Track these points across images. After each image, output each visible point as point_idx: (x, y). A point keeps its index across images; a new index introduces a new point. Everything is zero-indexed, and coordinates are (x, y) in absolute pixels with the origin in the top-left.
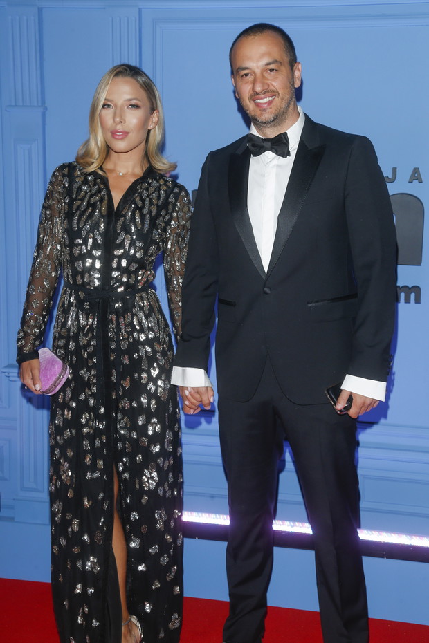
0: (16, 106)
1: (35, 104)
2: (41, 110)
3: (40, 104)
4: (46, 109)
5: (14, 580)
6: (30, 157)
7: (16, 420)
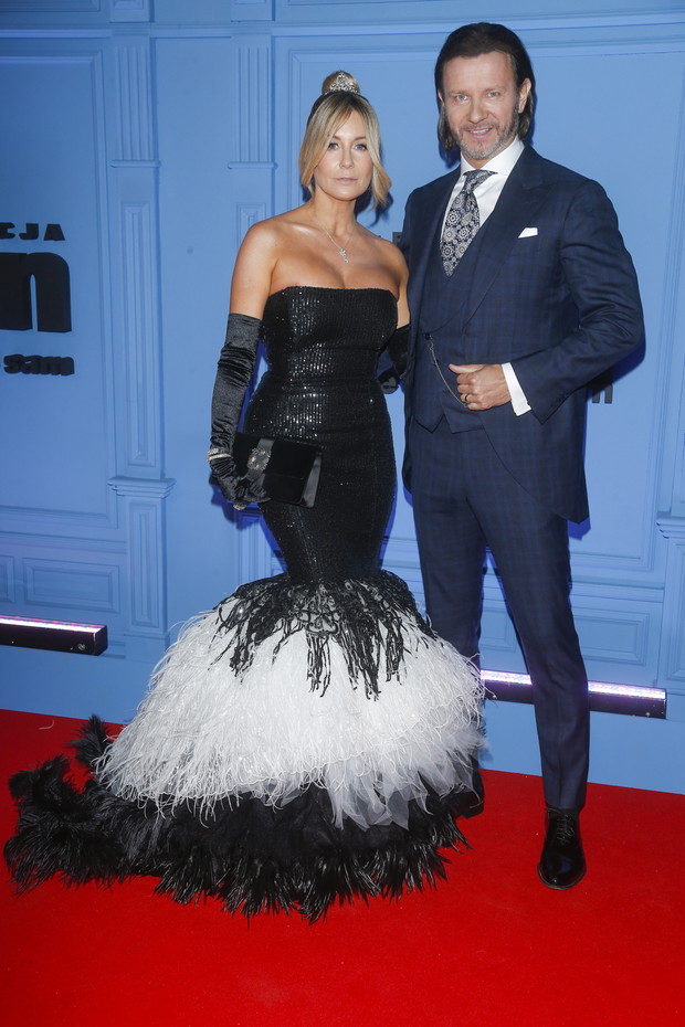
1: (147, 158)
2: (154, 164)
3: (152, 159)
4: (159, 164)
6: (140, 224)
7: (125, 542)
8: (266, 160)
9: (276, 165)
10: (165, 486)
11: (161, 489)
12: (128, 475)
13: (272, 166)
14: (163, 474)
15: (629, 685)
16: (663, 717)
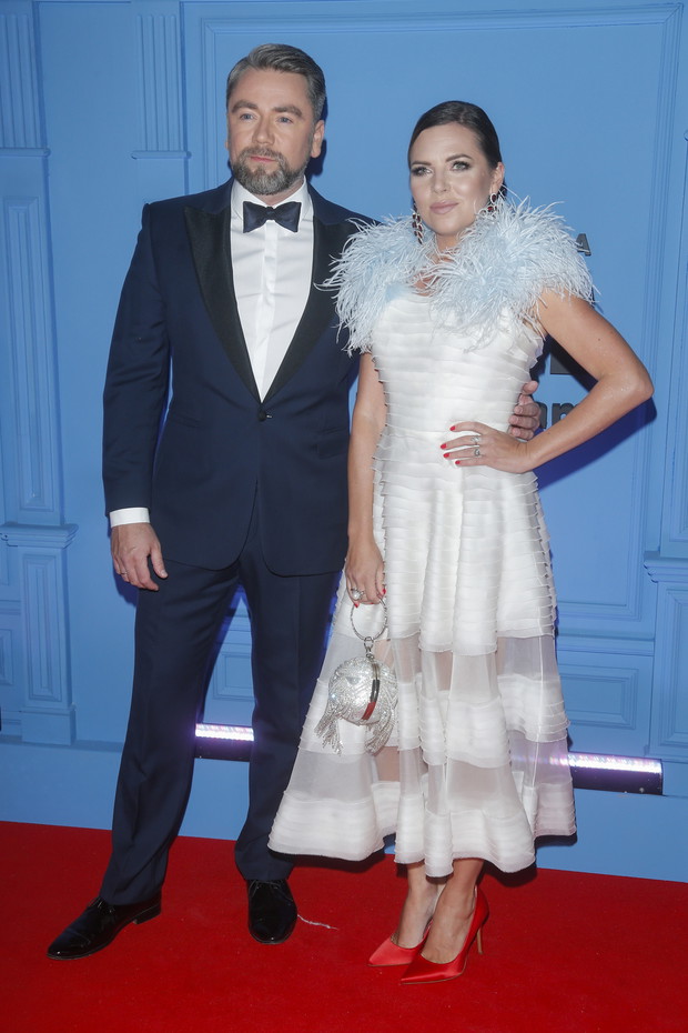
0: (4, 148)
1: (33, 146)
2: (42, 153)
3: (39, 146)
4: (48, 152)
5: (34, 825)
6: (27, 224)
7: (19, 601)
8: (177, 148)
9: (189, 155)
10: (65, 533)
11: (62, 537)
12: (20, 522)
13: (185, 155)
14: (62, 519)
15: (619, 756)
16: (659, 793)
